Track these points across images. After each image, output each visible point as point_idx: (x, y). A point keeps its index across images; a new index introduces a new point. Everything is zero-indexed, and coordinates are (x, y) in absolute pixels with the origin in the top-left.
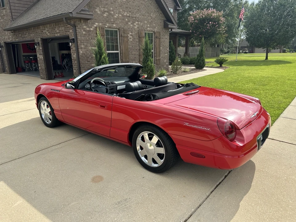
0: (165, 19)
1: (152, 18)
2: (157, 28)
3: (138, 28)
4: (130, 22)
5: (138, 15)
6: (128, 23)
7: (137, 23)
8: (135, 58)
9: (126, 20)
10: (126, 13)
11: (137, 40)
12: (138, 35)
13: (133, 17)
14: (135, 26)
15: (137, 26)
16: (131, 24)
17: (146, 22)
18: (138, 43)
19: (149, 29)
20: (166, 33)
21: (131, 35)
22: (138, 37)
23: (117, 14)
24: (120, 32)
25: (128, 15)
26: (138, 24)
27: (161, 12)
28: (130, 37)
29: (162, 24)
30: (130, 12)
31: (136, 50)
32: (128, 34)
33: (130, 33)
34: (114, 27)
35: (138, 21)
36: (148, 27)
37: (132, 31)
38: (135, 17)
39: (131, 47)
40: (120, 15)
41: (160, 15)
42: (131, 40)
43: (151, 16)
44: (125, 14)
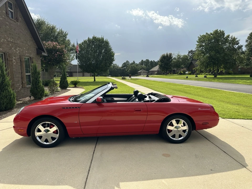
0: (37, 47)
1: (28, 45)
2: (32, 54)
3: (19, 53)
4: (13, 47)
5: (19, 41)
6: (11, 48)
7: (18, 48)
8: (19, 80)
9: (10, 45)
10: (10, 38)
11: (19, 64)
12: (20, 59)
13: (15, 43)
14: (17, 51)
15: (18, 51)
16: (14, 49)
17: (25, 48)
18: (20, 67)
19: (27, 54)
20: (39, 59)
21: (15, 59)
22: (20, 61)
23: (2, 38)
24: (6, 56)
25: (11, 41)
26: (19, 50)
27: (34, 41)
28: (14, 61)
29: (36, 51)
30: (13, 38)
31: (19, 73)
32: (13, 58)
33: (14, 58)
34: (1, 50)
35: (19, 47)
36: (26, 53)
37: (15, 55)
38: (17, 44)
39: (15, 70)
40: (5, 40)
41: (33, 43)
42: (15, 64)
43: (28, 44)
44: (9, 40)
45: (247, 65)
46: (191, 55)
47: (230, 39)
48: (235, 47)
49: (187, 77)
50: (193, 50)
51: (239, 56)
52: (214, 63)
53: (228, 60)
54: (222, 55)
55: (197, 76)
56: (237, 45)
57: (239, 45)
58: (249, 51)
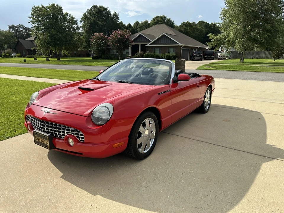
45: (85, 47)
46: (13, 31)
47: (68, 17)
48: (75, 27)
49: (25, 61)
50: (15, 26)
51: (79, 38)
52: (56, 44)
53: (70, 41)
54: (64, 35)
55: (35, 59)
56: (76, 26)
57: (78, 25)
58: (86, 33)
